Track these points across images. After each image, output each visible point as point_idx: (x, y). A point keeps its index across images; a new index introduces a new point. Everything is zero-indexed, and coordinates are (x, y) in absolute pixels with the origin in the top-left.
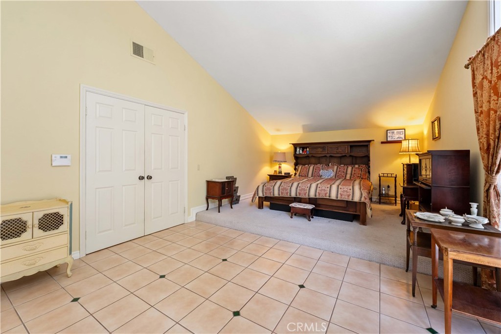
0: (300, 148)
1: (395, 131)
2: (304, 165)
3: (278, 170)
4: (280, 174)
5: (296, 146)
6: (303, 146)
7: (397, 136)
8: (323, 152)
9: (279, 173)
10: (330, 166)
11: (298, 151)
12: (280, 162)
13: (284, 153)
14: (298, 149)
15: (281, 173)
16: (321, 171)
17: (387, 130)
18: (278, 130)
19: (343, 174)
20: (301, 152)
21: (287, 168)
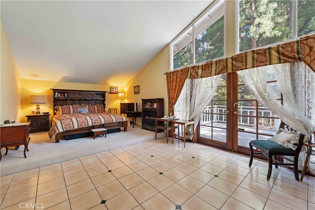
0: (58, 93)
1: (114, 88)
2: (63, 105)
3: (35, 110)
4: (39, 115)
5: (55, 91)
6: (62, 92)
7: (115, 90)
8: (78, 96)
9: (37, 113)
10: (83, 105)
11: (56, 95)
12: (38, 104)
13: (44, 96)
14: (56, 94)
15: (39, 113)
16: (79, 109)
17: (111, 87)
18: (35, 76)
19: (93, 110)
20: (59, 96)
21: (45, 109)
